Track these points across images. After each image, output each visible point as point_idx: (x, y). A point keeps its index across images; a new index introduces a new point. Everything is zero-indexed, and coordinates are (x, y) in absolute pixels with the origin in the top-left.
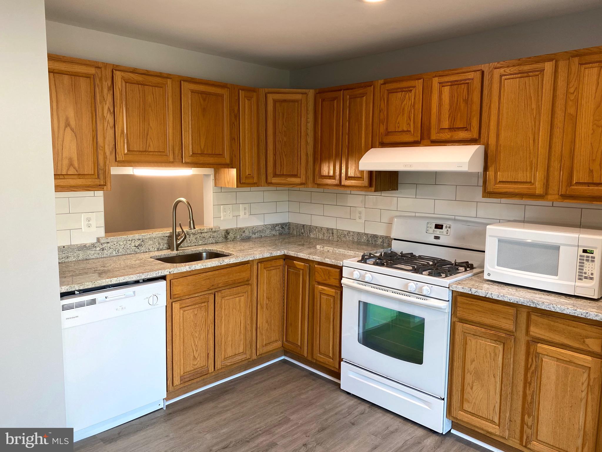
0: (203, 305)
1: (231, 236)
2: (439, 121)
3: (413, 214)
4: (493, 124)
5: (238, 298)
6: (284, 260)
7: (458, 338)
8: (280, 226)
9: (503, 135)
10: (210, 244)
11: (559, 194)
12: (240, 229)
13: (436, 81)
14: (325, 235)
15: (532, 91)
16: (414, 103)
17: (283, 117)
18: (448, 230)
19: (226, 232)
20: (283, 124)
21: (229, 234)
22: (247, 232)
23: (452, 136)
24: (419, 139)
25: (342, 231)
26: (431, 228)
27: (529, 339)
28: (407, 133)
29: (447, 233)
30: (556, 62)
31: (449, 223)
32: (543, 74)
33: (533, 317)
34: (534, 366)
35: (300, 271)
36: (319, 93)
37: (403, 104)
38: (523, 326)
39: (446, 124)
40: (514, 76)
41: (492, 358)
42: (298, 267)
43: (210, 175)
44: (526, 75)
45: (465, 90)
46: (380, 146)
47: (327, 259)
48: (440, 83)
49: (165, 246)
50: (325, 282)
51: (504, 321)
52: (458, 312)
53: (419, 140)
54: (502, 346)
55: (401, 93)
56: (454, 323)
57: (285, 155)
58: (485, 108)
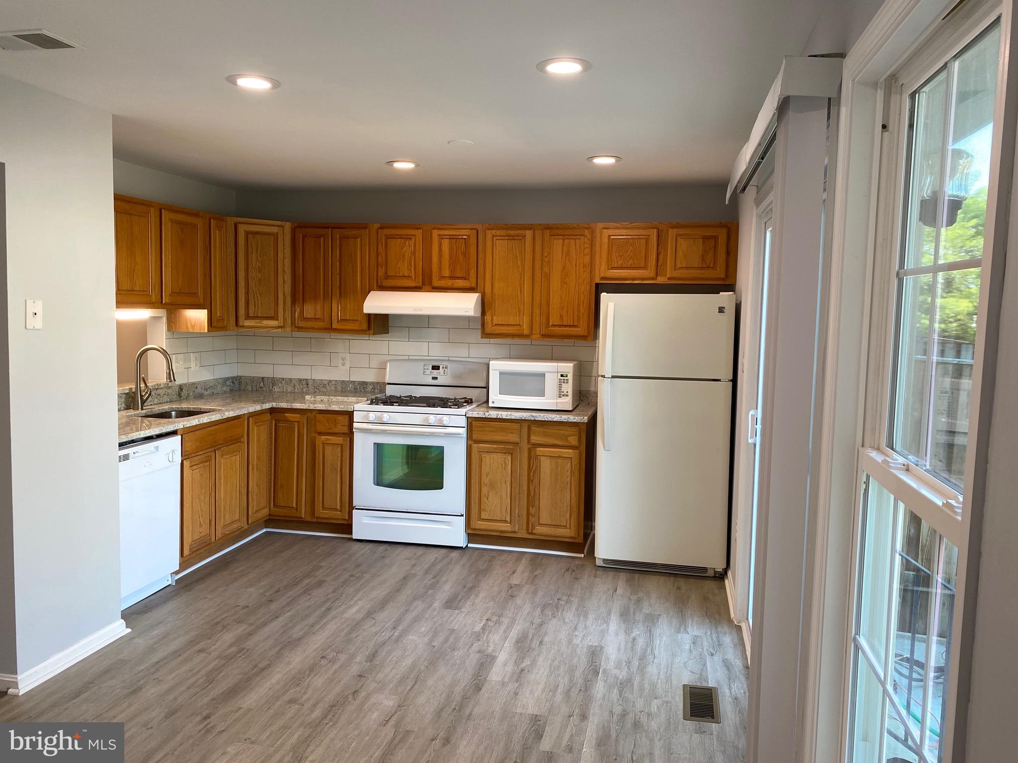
0: (206, 464)
1: (184, 393)
2: (440, 269)
3: (407, 358)
4: (488, 276)
5: (234, 457)
6: (271, 414)
7: (474, 456)
8: (230, 380)
9: (496, 285)
10: (164, 403)
11: (540, 334)
12: (193, 384)
13: (435, 233)
14: (296, 388)
15: (517, 251)
16: (415, 250)
17: (257, 251)
18: (444, 371)
19: (180, 388)
20: (257, 259)
21: (182, 390)
22: (199, 387)
23: (452, 284)
24: (420, 284)
25: (320, 381)
26: (428, 369)
27: (531, 446)
28: (408, 278)
29: (444, 374)
30: (534, 231)
31: (445, 363)
32: (525, 240)
33: (533, 428)
34: (534, 466)
35: (294, 425)
36: (299, 227)
37: (403, 251)
38: (525, 437)
39: (446, 273)
40: (502, 238)
41: (503, 468)
42: (292, 420)
43: (162, 317)
44: (512, 238)
45: (463, 244)
46: (378, 289)
47: (334, 406)
48: (439, 235)
49: (123, 405)
50: (330, 431)
51: (511, 435)
52: (474, 435)
53: (421, 286)
54: (510, 455)
55: (400, 239)
56: (471, 445)
57: (260, 294)
58: (481, 262)
